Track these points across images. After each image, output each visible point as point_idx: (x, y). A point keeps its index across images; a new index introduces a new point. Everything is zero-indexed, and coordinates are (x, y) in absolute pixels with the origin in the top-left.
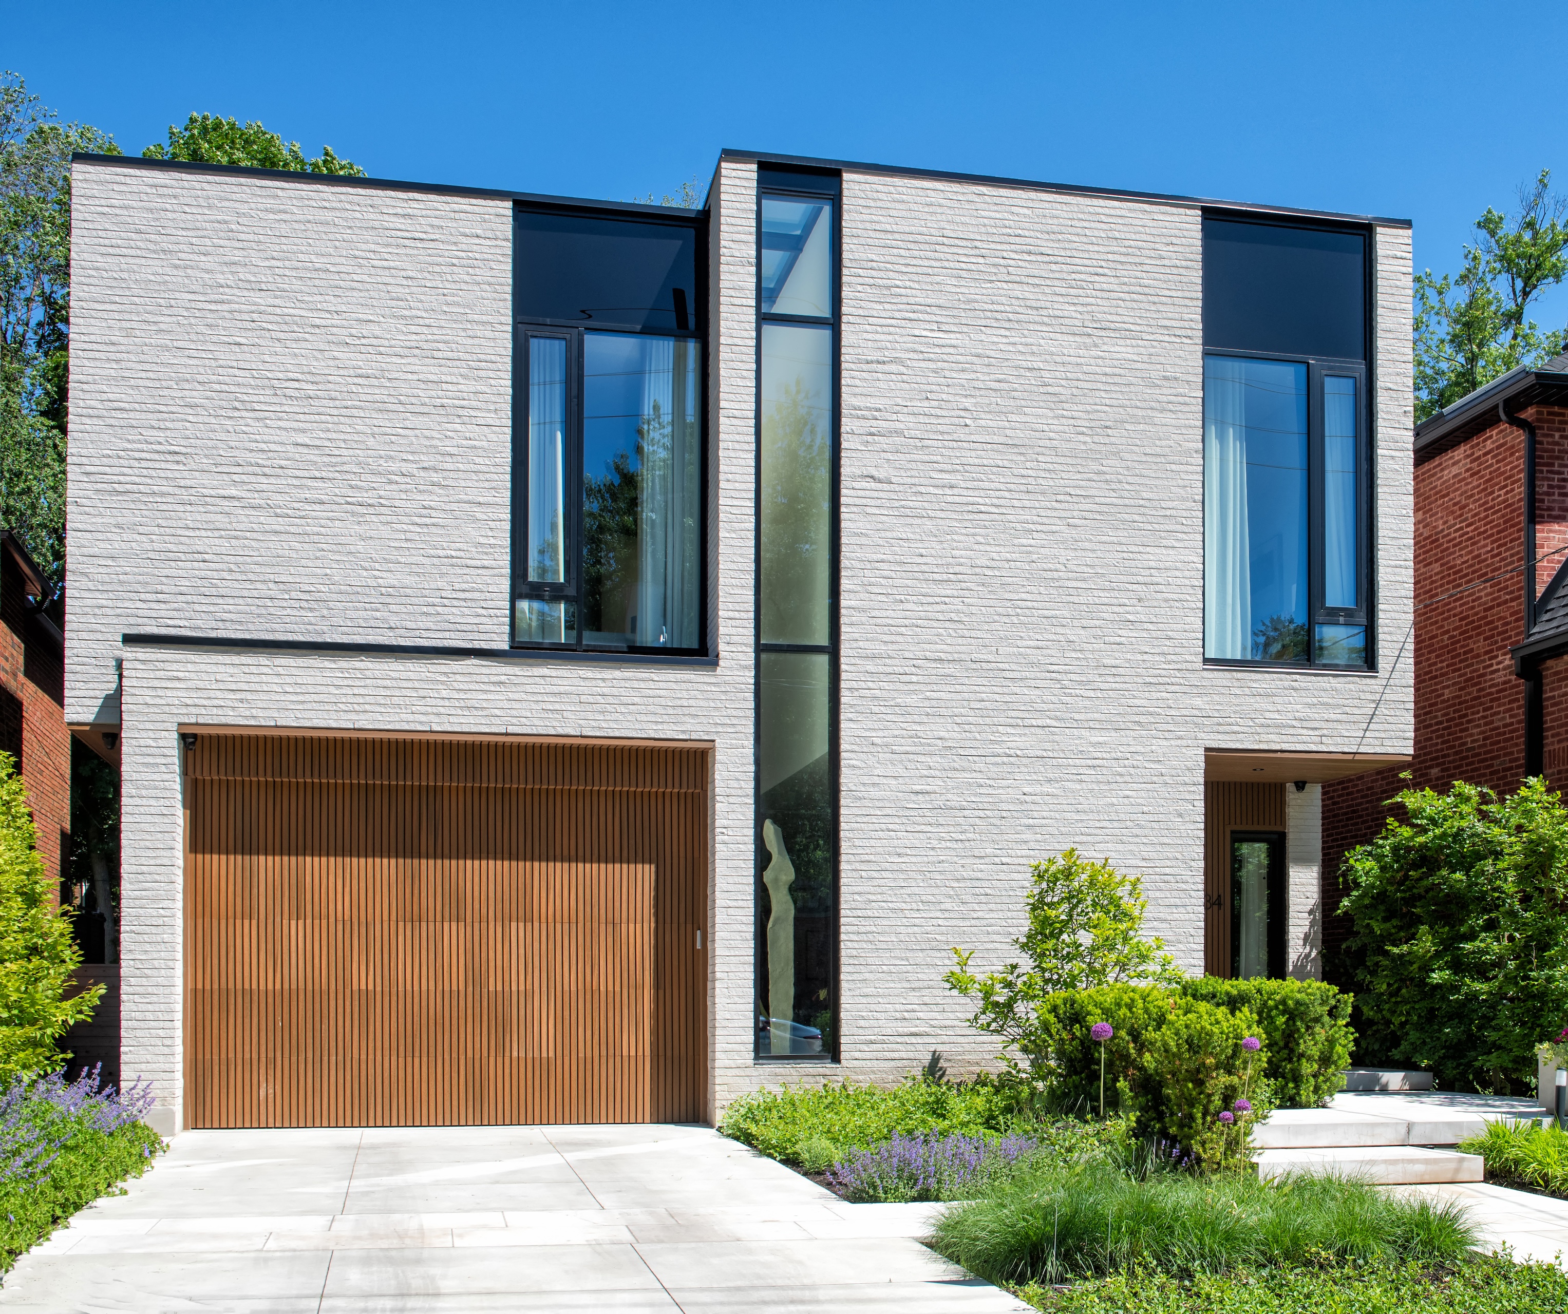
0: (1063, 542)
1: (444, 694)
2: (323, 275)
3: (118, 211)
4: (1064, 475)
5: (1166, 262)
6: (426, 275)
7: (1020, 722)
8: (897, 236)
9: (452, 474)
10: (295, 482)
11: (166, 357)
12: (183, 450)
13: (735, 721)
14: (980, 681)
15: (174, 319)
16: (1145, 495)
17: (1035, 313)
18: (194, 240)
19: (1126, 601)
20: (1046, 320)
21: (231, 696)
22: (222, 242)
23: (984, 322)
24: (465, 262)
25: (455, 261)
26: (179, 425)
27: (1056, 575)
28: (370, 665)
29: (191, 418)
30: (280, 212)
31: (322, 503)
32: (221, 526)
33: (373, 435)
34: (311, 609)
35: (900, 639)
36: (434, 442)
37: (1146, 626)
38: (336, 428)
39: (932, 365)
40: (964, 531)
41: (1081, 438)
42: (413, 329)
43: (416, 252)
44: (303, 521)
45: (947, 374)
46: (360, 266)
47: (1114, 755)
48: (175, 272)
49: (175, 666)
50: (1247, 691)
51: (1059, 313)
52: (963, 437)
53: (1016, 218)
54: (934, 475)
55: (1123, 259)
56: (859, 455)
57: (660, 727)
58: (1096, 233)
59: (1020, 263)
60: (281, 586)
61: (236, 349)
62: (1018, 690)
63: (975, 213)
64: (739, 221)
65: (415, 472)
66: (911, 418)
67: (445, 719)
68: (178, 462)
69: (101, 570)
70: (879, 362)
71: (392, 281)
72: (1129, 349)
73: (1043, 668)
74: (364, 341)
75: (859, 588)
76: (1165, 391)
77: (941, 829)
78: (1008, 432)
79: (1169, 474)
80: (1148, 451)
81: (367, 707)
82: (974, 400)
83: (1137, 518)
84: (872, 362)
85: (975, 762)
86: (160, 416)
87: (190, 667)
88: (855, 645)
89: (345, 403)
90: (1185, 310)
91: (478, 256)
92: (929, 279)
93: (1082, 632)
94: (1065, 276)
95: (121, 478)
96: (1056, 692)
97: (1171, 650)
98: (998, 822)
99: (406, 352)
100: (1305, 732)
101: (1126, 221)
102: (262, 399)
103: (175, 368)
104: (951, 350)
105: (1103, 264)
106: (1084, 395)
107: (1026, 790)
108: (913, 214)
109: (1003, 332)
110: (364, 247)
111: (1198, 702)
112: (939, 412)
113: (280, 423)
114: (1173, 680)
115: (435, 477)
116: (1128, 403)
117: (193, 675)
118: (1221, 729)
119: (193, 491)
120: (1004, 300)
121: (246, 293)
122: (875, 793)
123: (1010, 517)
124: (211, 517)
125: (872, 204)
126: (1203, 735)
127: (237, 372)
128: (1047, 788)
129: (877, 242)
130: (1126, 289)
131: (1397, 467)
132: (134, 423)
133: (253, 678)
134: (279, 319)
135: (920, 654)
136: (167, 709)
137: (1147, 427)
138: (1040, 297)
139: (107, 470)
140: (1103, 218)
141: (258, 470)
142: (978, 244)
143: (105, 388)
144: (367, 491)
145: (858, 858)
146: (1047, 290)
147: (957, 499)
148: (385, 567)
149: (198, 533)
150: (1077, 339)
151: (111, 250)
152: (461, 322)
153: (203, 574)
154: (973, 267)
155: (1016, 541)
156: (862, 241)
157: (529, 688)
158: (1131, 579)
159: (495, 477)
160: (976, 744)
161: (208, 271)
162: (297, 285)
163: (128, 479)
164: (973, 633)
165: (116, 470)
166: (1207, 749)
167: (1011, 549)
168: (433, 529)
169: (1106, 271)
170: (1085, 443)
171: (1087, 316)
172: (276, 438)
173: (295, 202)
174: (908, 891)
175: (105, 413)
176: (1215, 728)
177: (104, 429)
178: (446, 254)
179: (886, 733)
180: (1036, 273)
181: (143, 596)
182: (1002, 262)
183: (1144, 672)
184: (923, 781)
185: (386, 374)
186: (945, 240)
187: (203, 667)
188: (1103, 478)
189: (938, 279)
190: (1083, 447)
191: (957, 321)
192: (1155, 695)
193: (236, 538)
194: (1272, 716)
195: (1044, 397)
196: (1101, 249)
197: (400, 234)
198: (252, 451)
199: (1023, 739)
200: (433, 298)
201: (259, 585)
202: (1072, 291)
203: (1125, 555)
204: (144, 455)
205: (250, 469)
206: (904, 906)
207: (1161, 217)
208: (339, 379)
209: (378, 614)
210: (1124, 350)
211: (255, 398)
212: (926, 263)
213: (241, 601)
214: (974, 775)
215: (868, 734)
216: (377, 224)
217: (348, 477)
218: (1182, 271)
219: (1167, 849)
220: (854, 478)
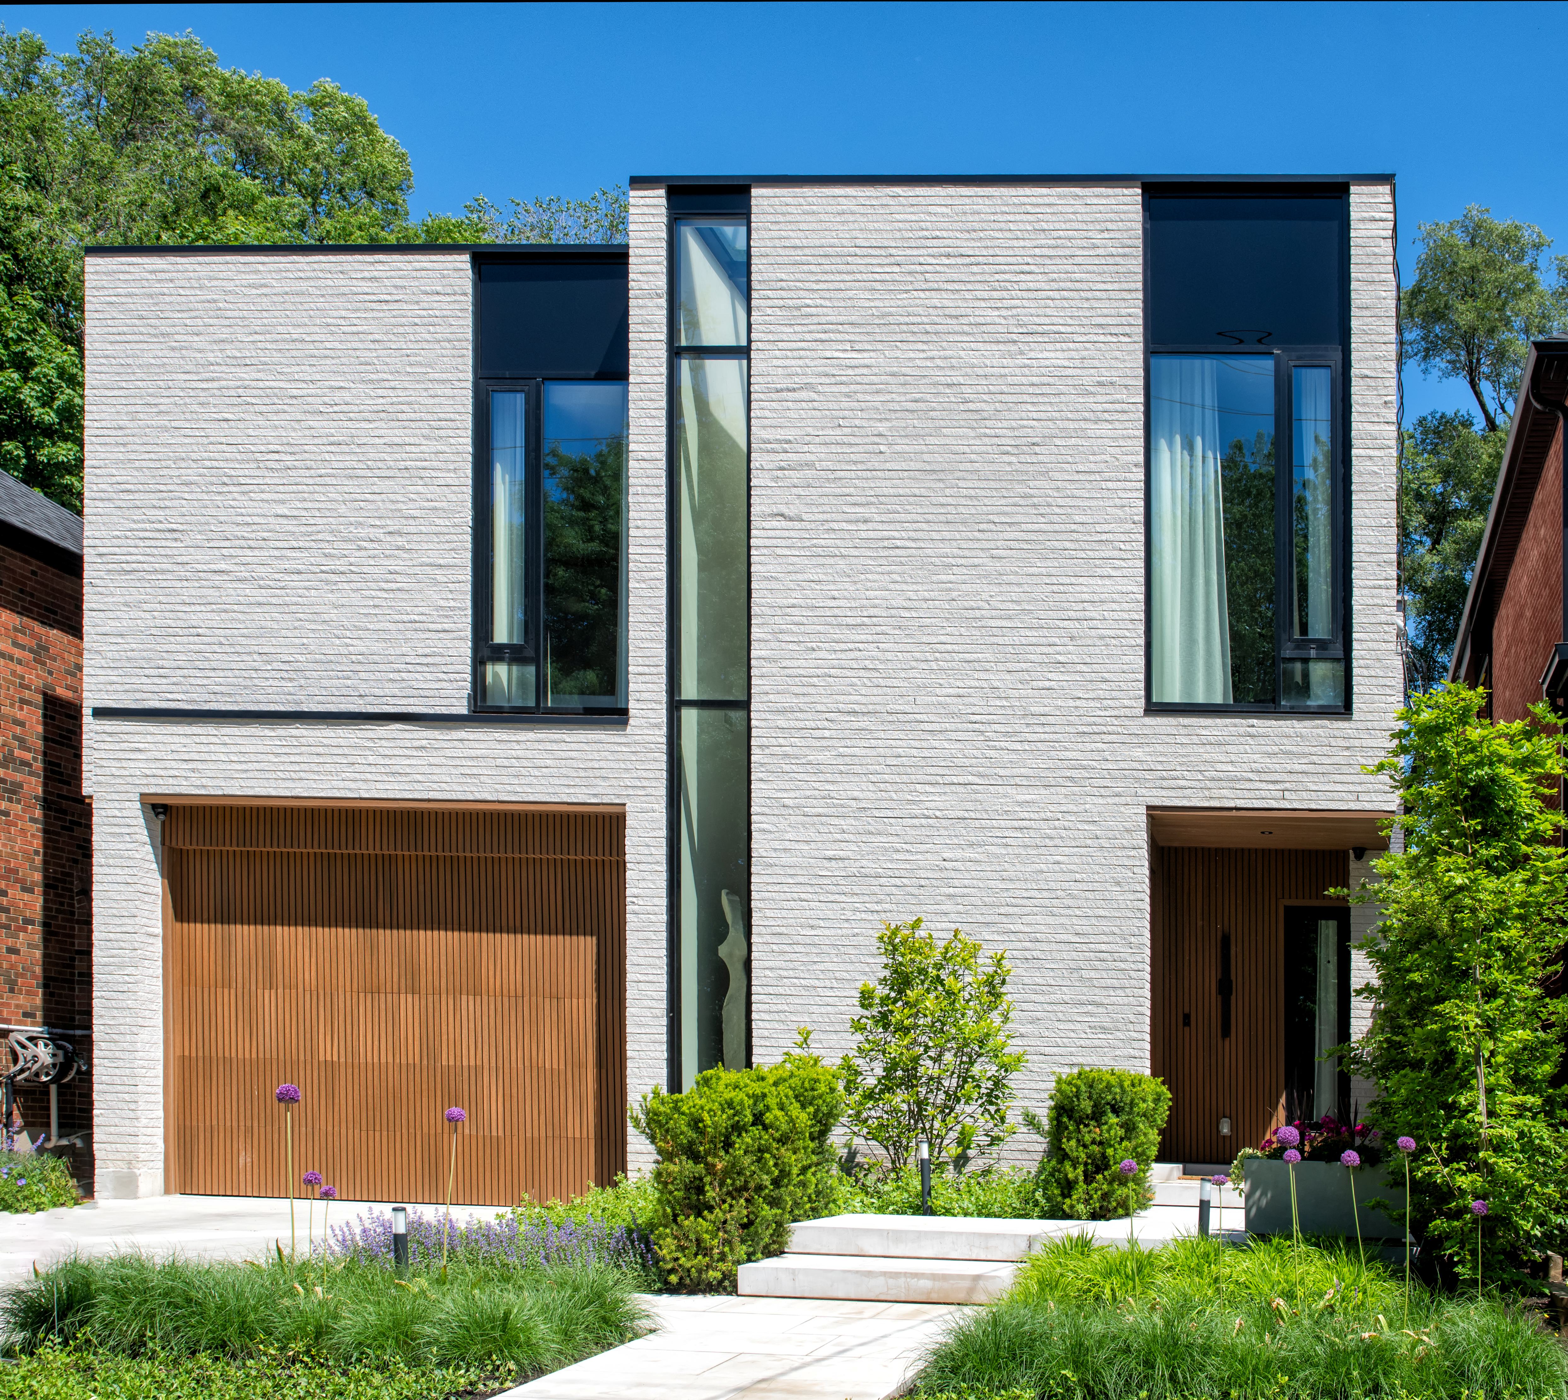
0: (986, 576)
1: (371, 760)
2: (299, 346)
3: (123, 300)
4: (986, 501)
5: (1101, 251)
6: (392, 337)
7: (939, 779)
8: (807, 251)
9: (415, 538)
10: (276, 553)
11: (165, 438)
12: (180, 527)
13: (645, 783)
14: (896, 734)
15: (172, 400)
16: (1077, 519)
17: (954, 321)
18: (188, 322)
19: (1057, 640)
20: (966, 328)
21: (184, 766)
22: (211, 321)
23: (899, 337)
24: (426, 320)
25: (417, 320)
26: (176, 503)
27: (978, 613)
28: (305, 732)
29: (186, 496)
30: (262, 286)
31: (299, 573)
32: (213, 600)
33: (344, 501)
34: (291, 680)
35: (811, 690)
36: (400, 506)
37: (1079, 667)
38: (311, 497)
39: (844, 389)
40: (879, 569)
41: (1006, 458)
42: (380, 392)
43: (381, 315)
44: (283, 592)
45: (860, 397)
46: (332, 333)
47: (1043, 815)
48: (172, 354)
49: (137, 738)
50: (1195, 739)
51: (981, 320)
52: (877, 466)
53: (934, 219)
54: (846, 509)
55: (1051, 252)
56: (769, 492)
57: (572, 790)
58: (1022, 226)
59: (938, 268)
60: (265, 657)
61: (224, 425)
62: (936, 744)
63: (889, 218)
64: (647, 252)
65: (382, 537)
66: (823, 449)
67: (372, 785)
68: (176, 540)
69: (112, 648)
70: (789, 390)
71: (360, 346)
72: (1059, 354)
73: (964, 718)
74: (336, 408)
75: (770, 637)
76: (1100, 399)
77: (855, 899)
78: (926, 457)
79: (1105, 494)
80: (1081, 468)
81: (303, 775)
82: (888, 424)
83: (1068, 545)
84: (782, 390)
85: (891, 825)
86: (160, 495)
87: (149, 738)
88: (765, 699)
89: (320, 472)
90: (1123, 304)
91: (438, 313)
92: (841, 295)
93: (1008, 676)
94: (987, 278)
95: (128, 558)
96: (979, 745)
97: (1107, 694)
98: (915, 891)
99: (374, 416)
100: (1263, 786)
101: (1054, 209)
102: (247, 472)
103: (173, 448)
104: (865, 371)
105: (1029, 260)
106: (1009, 410)
107: (945, 855)
108: (824, 226)
109: (920, 346)
110: (335, 314)
111: (1138, 753)
112: (852, 440)
113: (264, 496)
114: (1110, 729)
115: (400, 541)
116: (1057, 415)
117: (152, 746)
118: (1165, 783)
119: (188, 567)
120: (920, 310)
121: (233, 370)
122: (786, 860)
123: (929, 552)
124: (204, 591)
125: (781, 218)
126: (1144, 791)
127: (225, 448)
128: (969, 854)
129: (786, 260)
130: (1055, 286)
131: (1376, 469)
132: (138, 503)
133: (203, 748)
134: (261, 392)
135: (832, 707)
136: (130, 780)
137: (1079, 441)
138: (960, 303)
139: (117, 550)
140: (1030, 209)
141: (243, 543)
142: (893, 251)
143: (114, 472)
144: (339, 558)
145: (769, 930)
146: (968, 295)
147: (872, 534)
148: (356, 634)
149: (193, 608)
150: (1001, 347)
151: (118, 338)
152: (423, 382)
153: (197, 648)
154: (888, 277)
155: (935, 578)
156: (771, 260)
157: (448, 753)
158: (1061, 615)
159: (455, 538)
160: (893, 805)
161: (200, 351)
162: (277, 357)
163: (134, 558)
164: (889, 682)
165: (124, 550)
166: (1149, 808)
167: (929, 587)
168: (399, 595)
169: (1033, 268)
170: (1010, 463)
171: (1012, 321)
172: (259, 511)
173: (274, 275)
174: (821, 967)
175: (115, 496)
176: (1159, 783)
177: (114, 511)
178: (409, 314)
179: (798, 794)
180: (955, 277)
181: (147, 672)
182: (919, 268)
183: (1076, 720)
184: (836, 846)
185: (356, 440)
186: (858, 251)
187: (160, 738)
188: (1030, 501)
189: (850, 294)
190: (1008, 469)
191: (871, 338)
192: (1089, 746)
193: (225, 611)
194: (1224, 767)
195: (965, 416)
196: (1027, 243)
197: (367, 297)
198: (238, 524)
199: (944, 798)
200: (397, 360)
201: (245, 657)
202: (995, 294)
203: (1055, 588)
204: (147, 534)
205: (237, 543)
206: (817, 983)
207: (1095, 201)
208: (314, 448)
209: (349, 682)
210: (1054, 356)
211: (241, 473)
212: (838, 277)
213: (229, 673)
214: (891, 839)
215: (779, 795)
216: (346, 290)
217: (322, 545)
218: (1119, 260)
219: (1104, 922)
220: (764, 517)
